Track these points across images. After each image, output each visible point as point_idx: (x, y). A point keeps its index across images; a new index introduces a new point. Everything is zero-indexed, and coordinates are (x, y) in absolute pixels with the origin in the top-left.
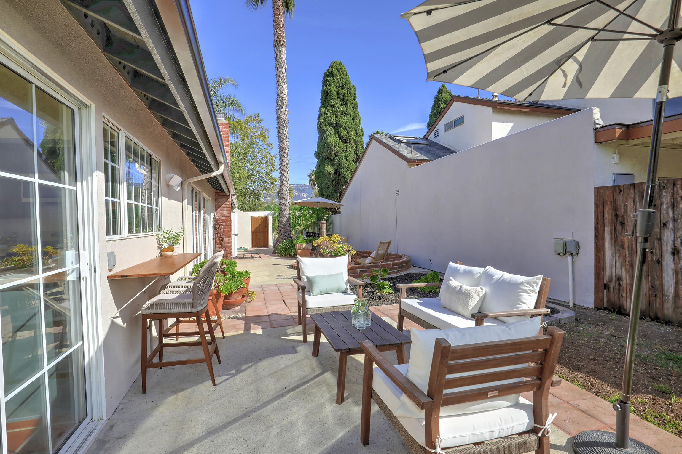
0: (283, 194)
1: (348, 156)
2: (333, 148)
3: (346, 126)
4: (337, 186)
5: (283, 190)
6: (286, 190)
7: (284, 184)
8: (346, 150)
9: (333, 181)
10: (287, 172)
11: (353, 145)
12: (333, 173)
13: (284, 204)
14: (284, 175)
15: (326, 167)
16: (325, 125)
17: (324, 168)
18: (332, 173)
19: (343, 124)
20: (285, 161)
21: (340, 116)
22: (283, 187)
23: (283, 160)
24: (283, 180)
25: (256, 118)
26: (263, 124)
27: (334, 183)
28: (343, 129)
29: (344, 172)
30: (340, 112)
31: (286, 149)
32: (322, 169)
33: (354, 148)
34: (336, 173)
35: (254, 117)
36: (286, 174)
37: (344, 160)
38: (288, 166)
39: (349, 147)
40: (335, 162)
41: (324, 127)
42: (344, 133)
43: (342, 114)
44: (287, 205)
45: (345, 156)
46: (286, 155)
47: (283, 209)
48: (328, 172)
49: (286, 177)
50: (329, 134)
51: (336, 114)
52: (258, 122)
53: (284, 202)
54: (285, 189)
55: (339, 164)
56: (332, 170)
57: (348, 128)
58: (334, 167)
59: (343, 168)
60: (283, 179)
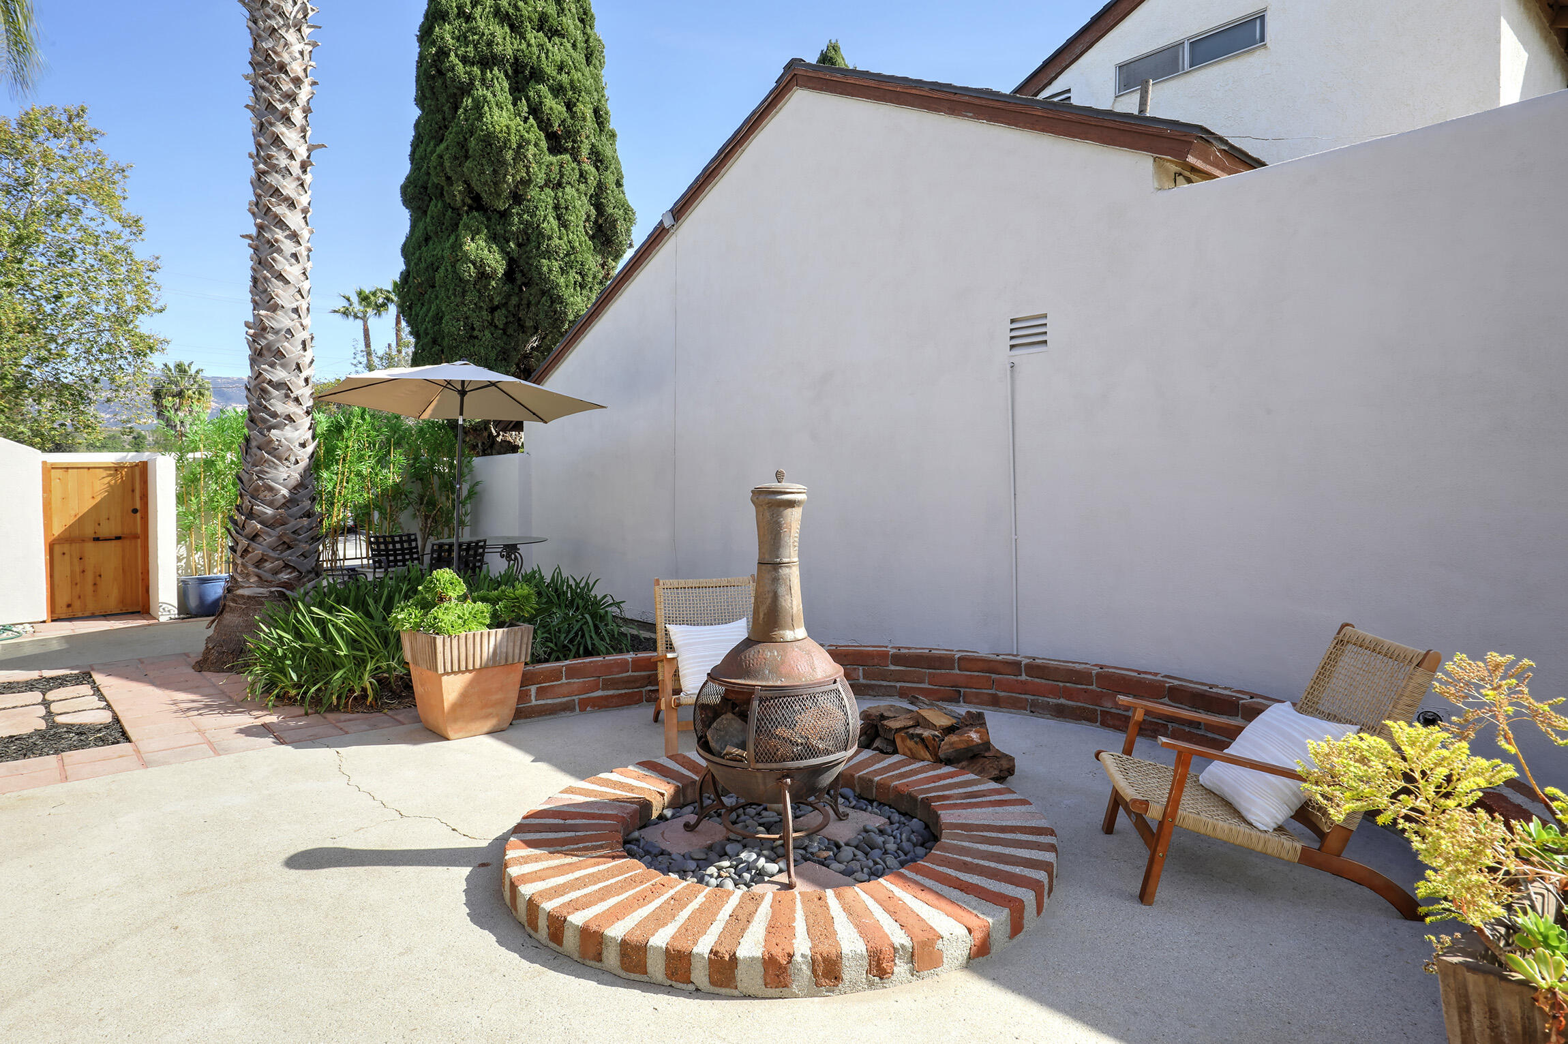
0: (277, 332)
1: (567, 208)
2: (509, 156)
3: (564, 78)
4: (510, 331)
5: (275, 308)
6: (296, 310)
7: (280, 277)
8: (559, 185)
9: (493, 310)
10: (305, 211)
11: (588, 167)
12: (501, 272)
13: (279, 385)
14: (281, 224)
15: (470, 246)
16: (465, 60)
17: (457, 246)
18: (495, 271)
19: (550, 70)
20: (290, 144)
21: (531, 36)
22: (277, 288)
23: (277, 141)
24: (279, 251)
25: (70, 120)
26: (101, 145)
27: (500, 318)
28: (551, 89)
29: (550, 271)
30: (531, 20)
31: (297, 81)
32: (447, 253)
33: (592, 181)
34: (509, 275)
35: (64, 119)
36: (294, 220)
37: (555, 223)
38: (308, 178)
39: (573, 169)
40: (512, 224)
41: (460, 68)
42: (554, 106)
43: (540, 29)
44: (296, 393)
45: (556, 207)
46: (297, 115)
47: (274, 415)
48: (480, 266)
49: (294, 237)
50: (489, 95)
51: (512, 27)
52: (81, 140)
53: (279, 374)
54: (290, 305)
55: (531, 238)
56: (495, 261)
57: (573, 88)
58: (502, 250)
59: (548, 254)
60: (273, 246)
